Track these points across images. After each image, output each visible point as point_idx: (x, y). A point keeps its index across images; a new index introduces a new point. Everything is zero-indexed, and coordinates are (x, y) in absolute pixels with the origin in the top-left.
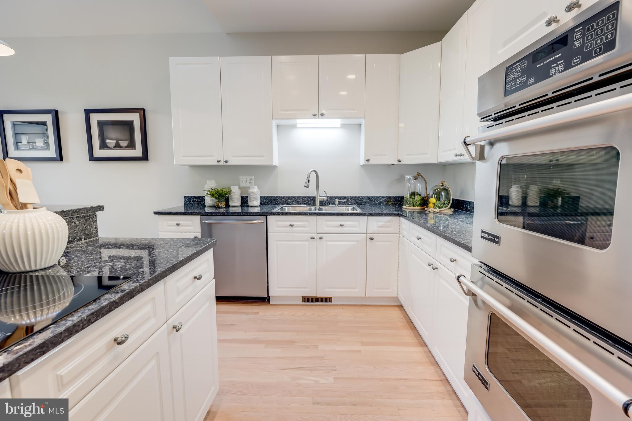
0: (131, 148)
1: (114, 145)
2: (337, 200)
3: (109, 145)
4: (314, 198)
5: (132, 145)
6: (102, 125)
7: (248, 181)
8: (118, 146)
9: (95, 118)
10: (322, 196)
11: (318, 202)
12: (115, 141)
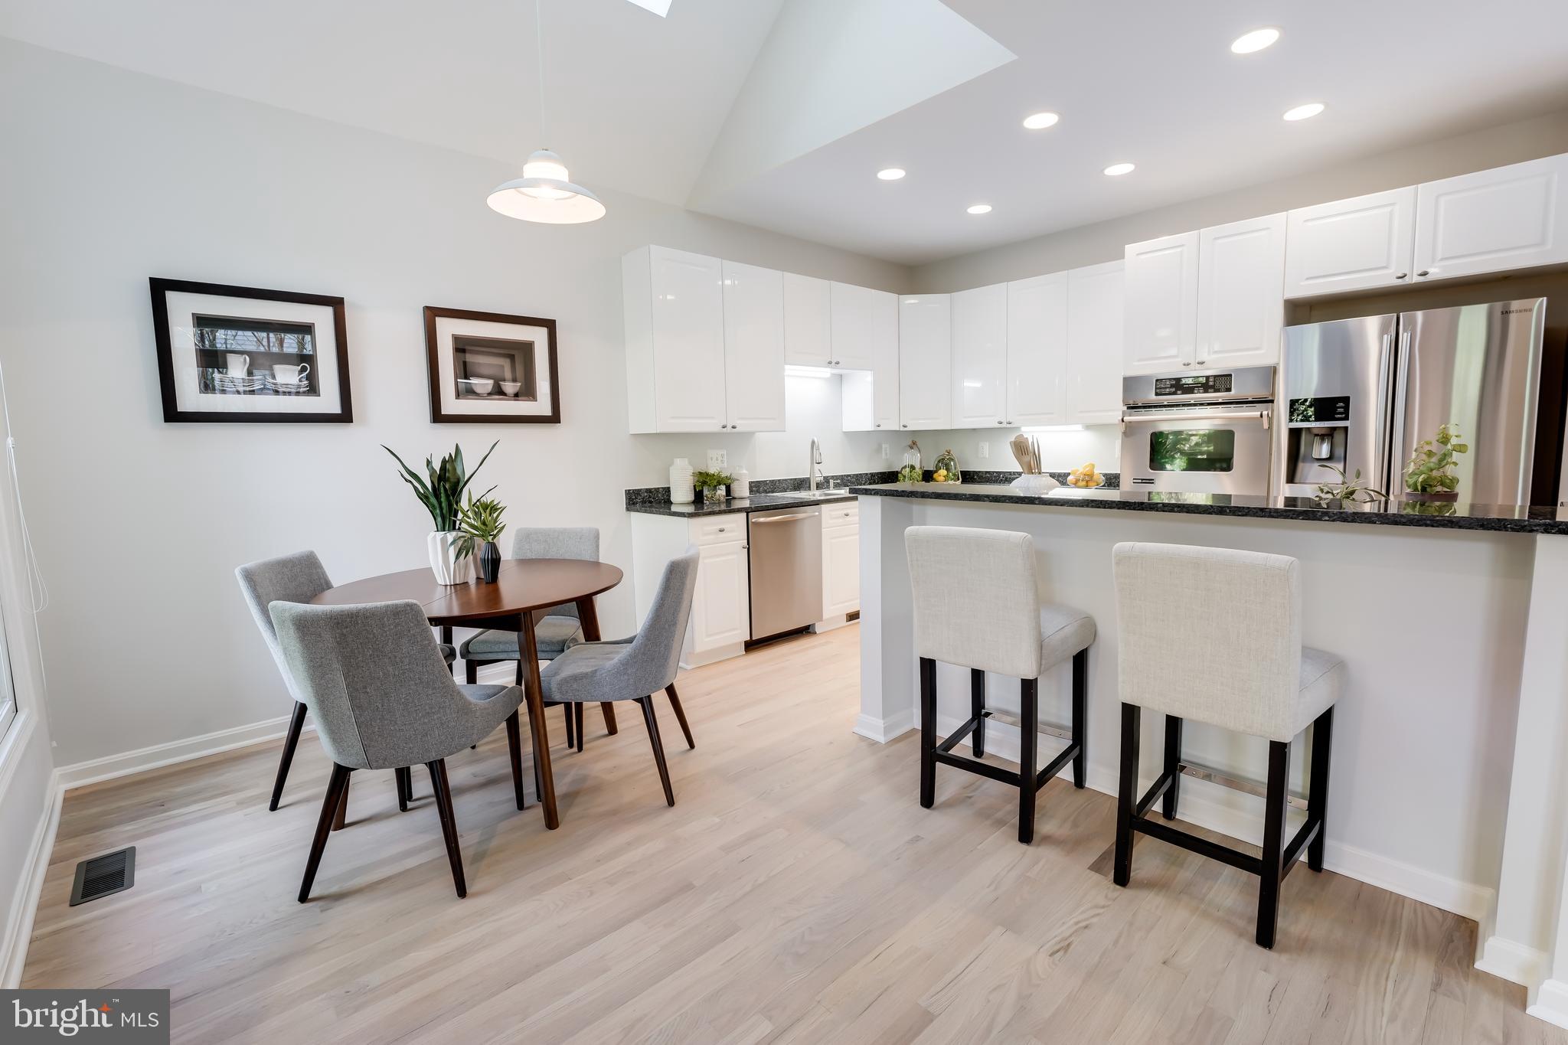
0: (526, 398)
1: (489, 388)
2: (831, 481)
3: (478, 390)
4: (809, 479)
5: (527, 392)
6: (463, 346)
7: (720, 458)
8: (498, 392)
9: (448, 330)
10: (818, 478)
11: (813, 485)
12: (491, 382)
